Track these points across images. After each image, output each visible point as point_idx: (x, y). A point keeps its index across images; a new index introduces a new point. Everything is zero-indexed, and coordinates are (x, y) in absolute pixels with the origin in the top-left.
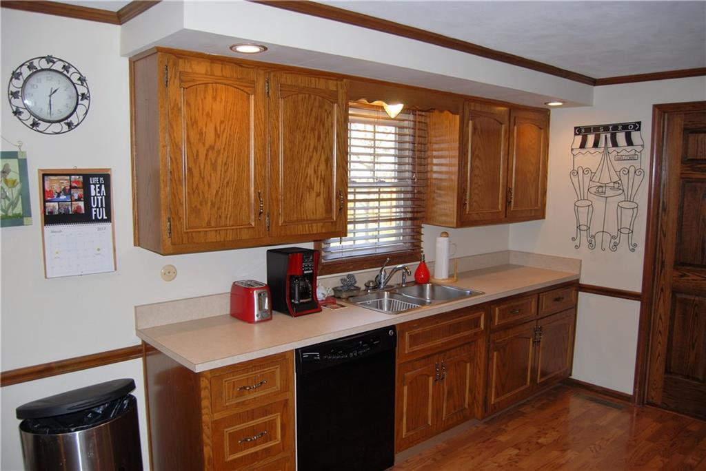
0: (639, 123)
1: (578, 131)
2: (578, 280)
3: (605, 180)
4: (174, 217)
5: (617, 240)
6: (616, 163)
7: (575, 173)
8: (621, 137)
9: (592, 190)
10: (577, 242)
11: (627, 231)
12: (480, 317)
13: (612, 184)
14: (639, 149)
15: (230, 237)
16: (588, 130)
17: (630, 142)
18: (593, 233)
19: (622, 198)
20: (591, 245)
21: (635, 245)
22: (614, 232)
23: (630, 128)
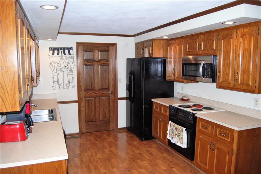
1: (51, 49)
3: (62, 66)
5: (69, 85)
6: (66, 60)
7: (51, 63)
8: (66, 52)
9: (58, 69)
10: (54, 88)
11: (72, 82)
13: (65, 67)
14: (73, 56)
16: (55, 49)
17: (70, 54)
19: (69, 71)
20: (60, 88)
21: (74, 86)
22: (67, 83)
23: (69, 49)
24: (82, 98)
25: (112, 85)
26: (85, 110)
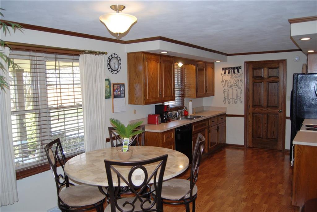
0: (241, 67)
1: (223, 69)
2: (226, 113)
3: (232, 83)
4: (145, 95)
5: (237, 100)
6: (235, 78)
7: (223, 81)
8: (236, 71)
9: (228, 86)
10: (225, 102)
11: (239, 98)
12: (206, 123)
13: (234, 84)
14: (241, 74)
15: (155, 101)
16: (226, 69)
17: (238, 72)
18: (229, 99)
19: (237, 88)
20: (229, 102)
21: (242, 101)
22: (236, 98)
23: (238, 68)
24: (250, 114)
25: (282, 103)
26: (253, 126)
